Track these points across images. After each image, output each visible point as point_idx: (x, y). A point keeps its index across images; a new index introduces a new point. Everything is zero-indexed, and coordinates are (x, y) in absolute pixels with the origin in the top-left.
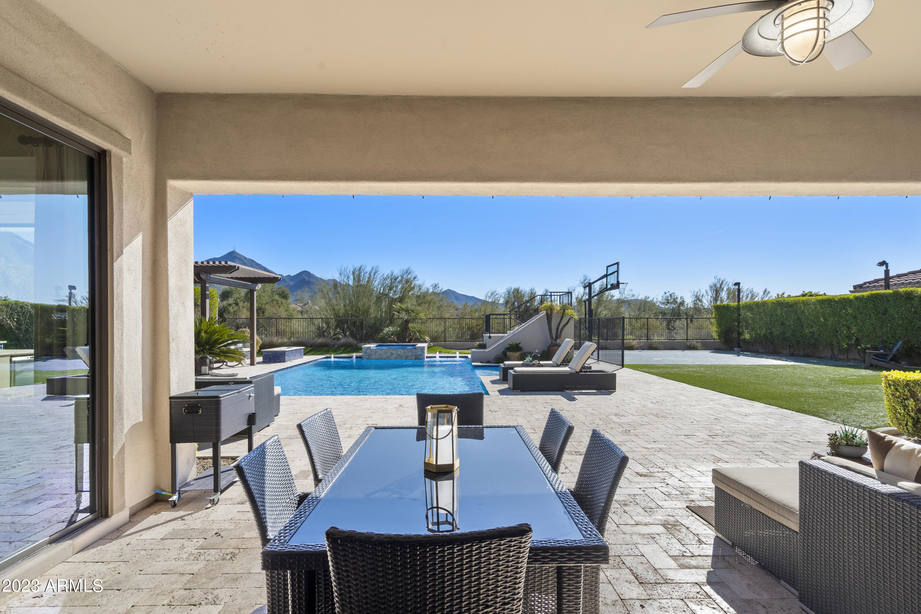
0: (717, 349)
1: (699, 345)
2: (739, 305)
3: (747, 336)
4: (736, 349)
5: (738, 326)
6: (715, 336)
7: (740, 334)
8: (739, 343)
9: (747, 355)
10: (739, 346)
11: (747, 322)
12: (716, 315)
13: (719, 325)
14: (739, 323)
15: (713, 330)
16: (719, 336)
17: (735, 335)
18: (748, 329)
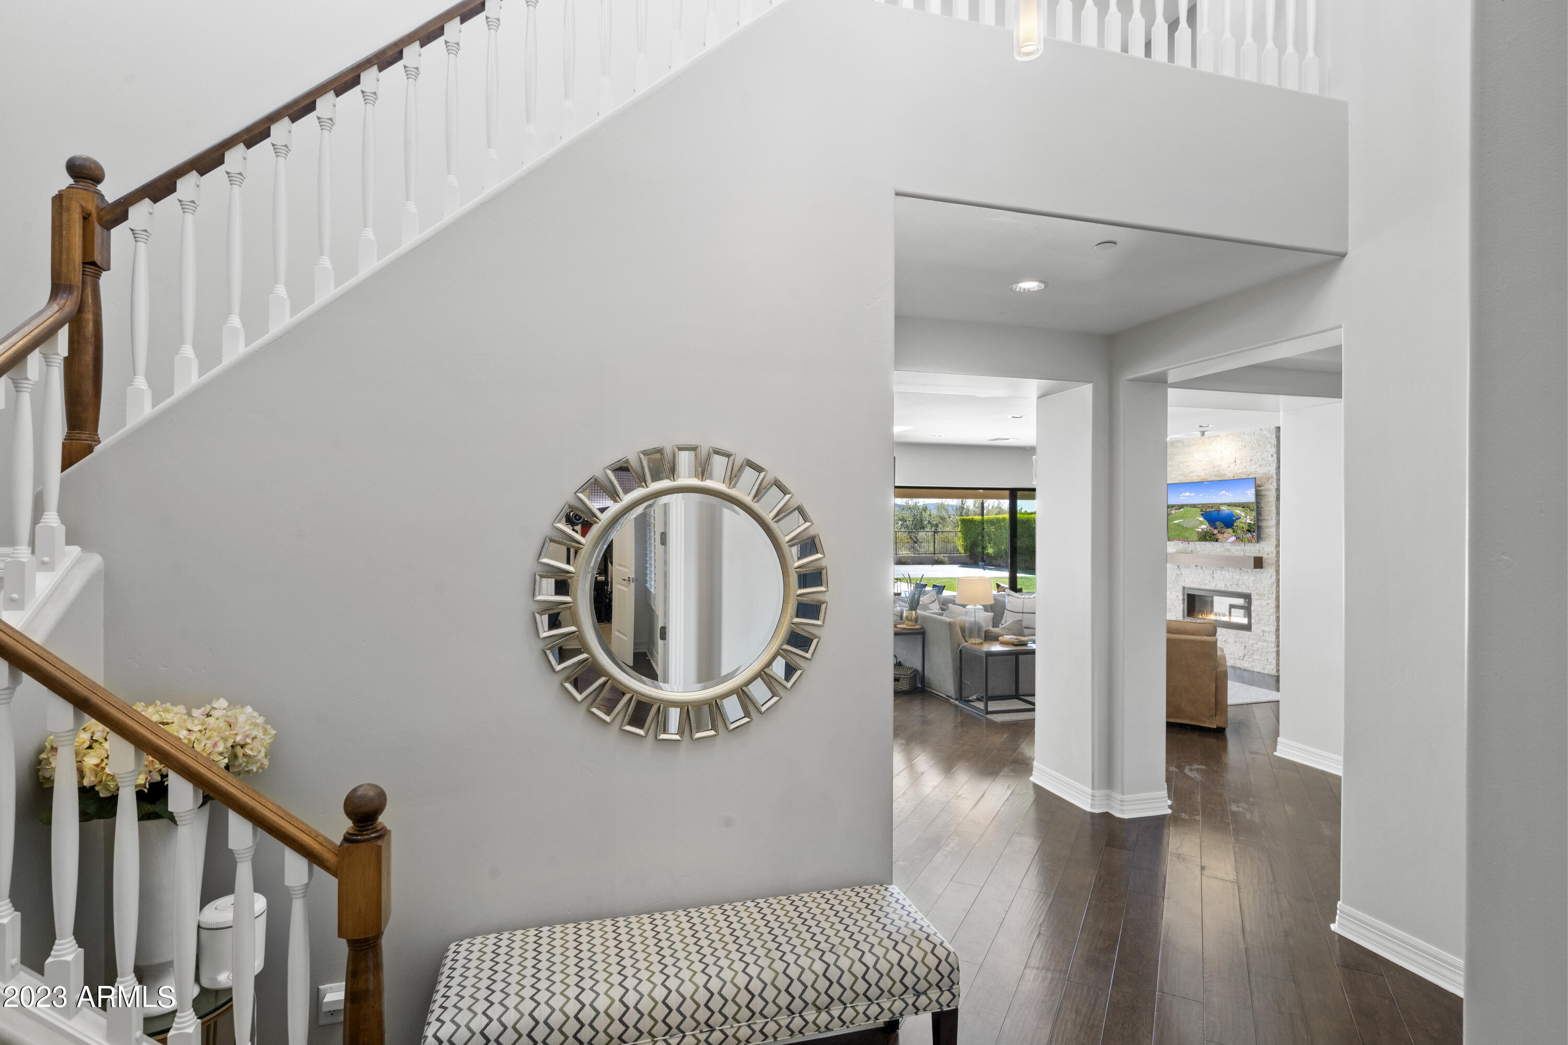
0: (964, 564)
1: (946, 559)
2: (983, 519)
3: (990, 551)
4: (980, 563)
5: (982, 541)
6: (962, 550)
7: (984, 548)
8: (983, 558)
9: (991, 569)
10: (983, 561)
11: (989, 536)
12: (961, 527)
13: (965, 536)
14: (983, 537)
15: (960, 544)
16: (964, 550)
17: (980, 549)
18: (990, 543)
